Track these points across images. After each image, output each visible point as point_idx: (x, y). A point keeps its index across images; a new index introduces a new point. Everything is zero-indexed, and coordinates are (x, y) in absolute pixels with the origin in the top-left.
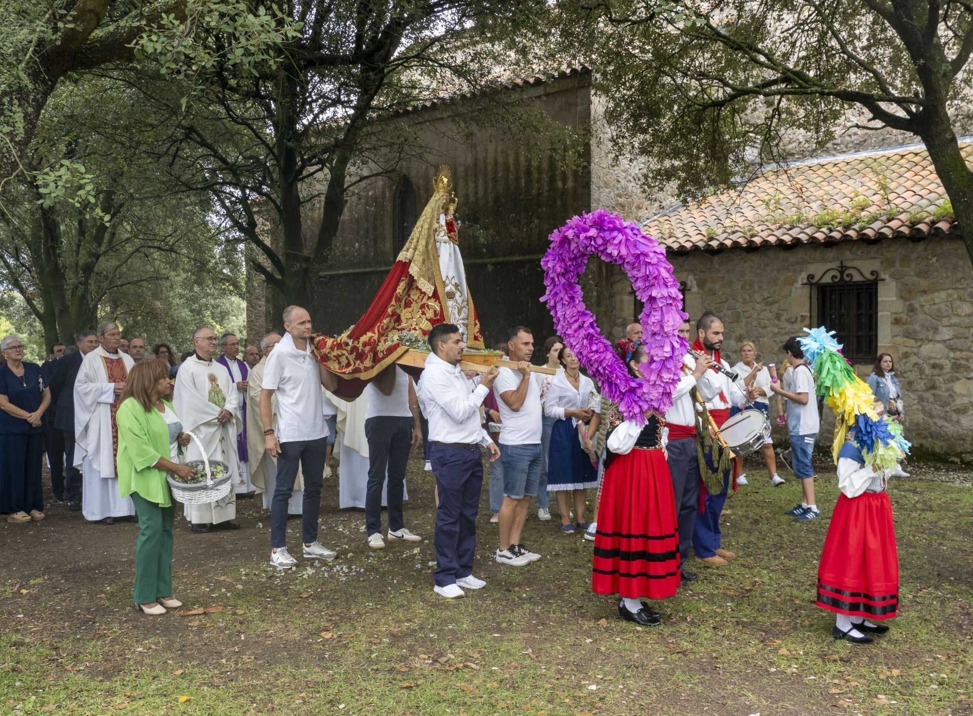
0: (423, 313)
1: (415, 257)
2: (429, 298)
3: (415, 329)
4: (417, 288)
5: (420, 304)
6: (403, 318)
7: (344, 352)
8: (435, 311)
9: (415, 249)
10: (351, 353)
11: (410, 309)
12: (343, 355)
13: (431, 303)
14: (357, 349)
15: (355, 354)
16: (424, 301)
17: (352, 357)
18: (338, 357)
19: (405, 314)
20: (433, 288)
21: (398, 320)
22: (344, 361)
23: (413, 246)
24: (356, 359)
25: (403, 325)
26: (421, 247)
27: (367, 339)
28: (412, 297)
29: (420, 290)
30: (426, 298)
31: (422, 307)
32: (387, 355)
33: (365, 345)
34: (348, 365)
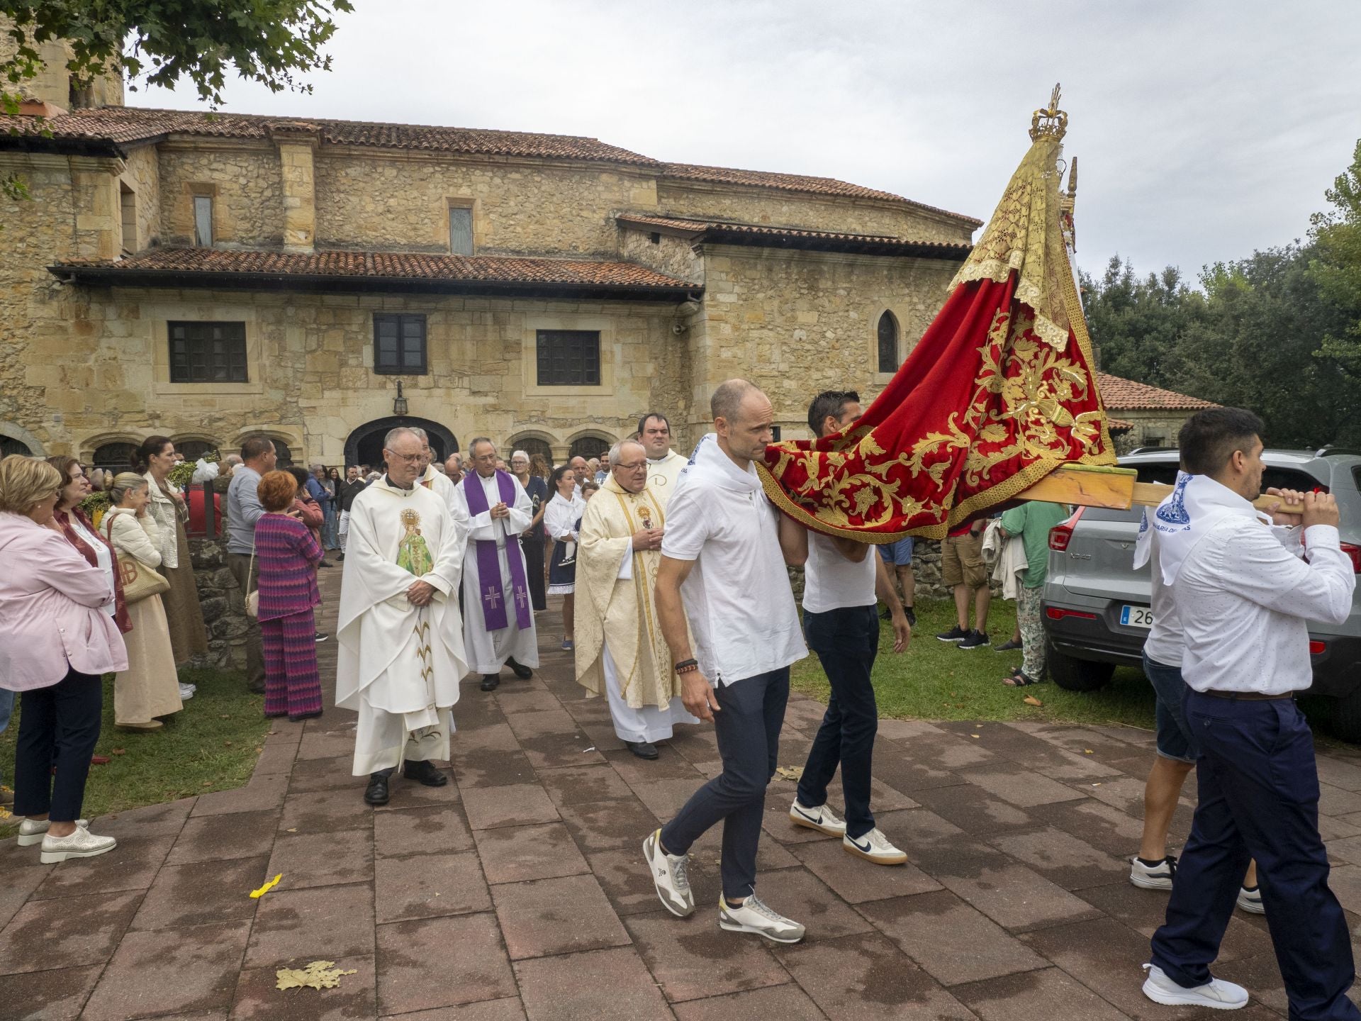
0: (1052, 390)
1: (1029, 267)
2: (1059, 356)
3: (1037, 422)
4: (1029, 335)
5: (1043, 370)
6: (1007, 397)
7: (868, 479)
8: (1074, 386)
9: (1026, 250)
10: (890, 481)
11: (1019, 380)
12: (864, 485)
13: (1064, 366)
14: (907, 470)
15: (898, 482)
16: (1051, 363)
17: (888, 491)
18: (849, 493)
19: (1010, 390)
20: (1065, 335)
21: (997, 402)
22: (865, 500)
23: (1018, 243)
24: (902, 493)
25: (1010, 413)
26: (1037, 248)
27: (935, 449)
28: (1018, 353)
29: (1037, 339)
30: (1053, 356)
31: (1048, 375)
32: (993, 482)
33: (929, 459)
34: (876, 510)
